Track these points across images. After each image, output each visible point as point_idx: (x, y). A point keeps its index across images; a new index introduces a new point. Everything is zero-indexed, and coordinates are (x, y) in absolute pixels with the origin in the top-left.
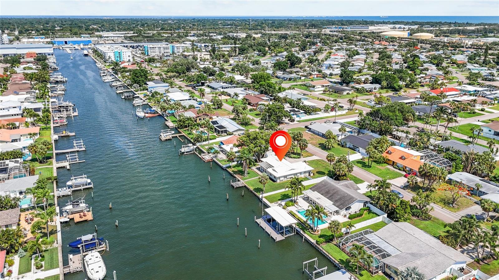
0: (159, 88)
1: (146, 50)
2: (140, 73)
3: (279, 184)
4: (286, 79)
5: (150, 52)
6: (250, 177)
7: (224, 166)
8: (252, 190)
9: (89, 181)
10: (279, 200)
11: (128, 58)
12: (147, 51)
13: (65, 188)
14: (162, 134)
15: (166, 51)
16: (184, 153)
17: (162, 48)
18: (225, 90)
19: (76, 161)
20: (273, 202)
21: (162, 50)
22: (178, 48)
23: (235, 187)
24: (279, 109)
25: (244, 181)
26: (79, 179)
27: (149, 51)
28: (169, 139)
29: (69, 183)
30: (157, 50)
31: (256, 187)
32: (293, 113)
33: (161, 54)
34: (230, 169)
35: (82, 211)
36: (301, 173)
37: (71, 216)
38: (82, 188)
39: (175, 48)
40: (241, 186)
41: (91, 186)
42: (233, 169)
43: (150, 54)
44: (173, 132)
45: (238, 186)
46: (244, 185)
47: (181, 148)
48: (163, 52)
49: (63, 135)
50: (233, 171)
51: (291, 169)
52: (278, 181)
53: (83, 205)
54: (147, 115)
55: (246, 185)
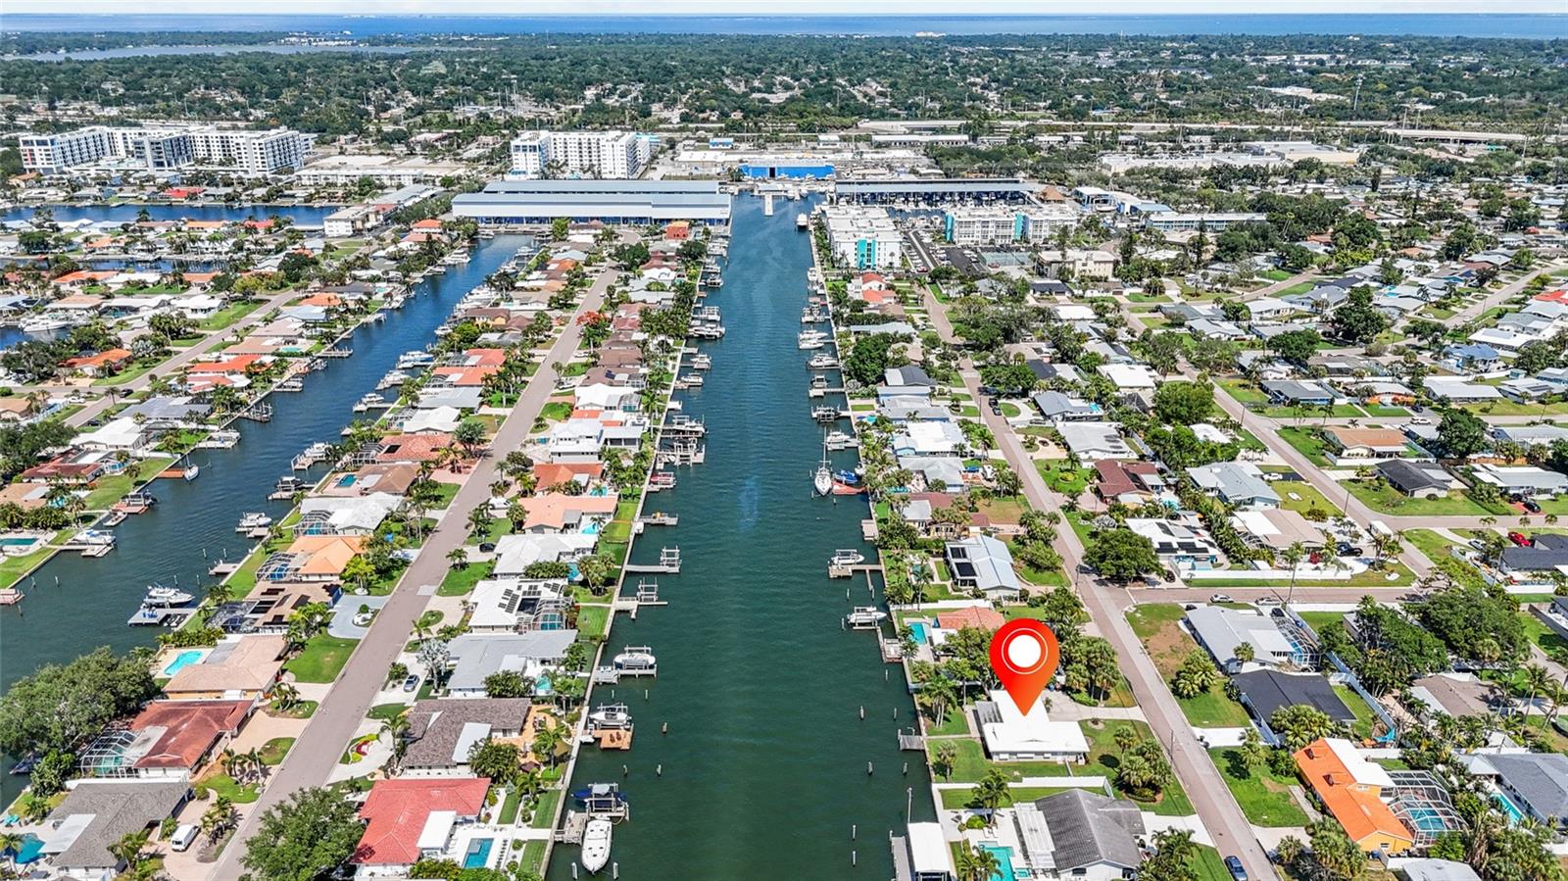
0: (903, 400)
1: (949, 227)
3: (993, 767)
4: (1282, 397)
5: (956, 234)
6: (947, 732)
7: (912, 686)
8: (930, 764)
9: (652, 660)
10: (967, 806)
11: (889, 259)
12: (952, 231)
13: (610, 668)
14: (835, 559)
15: (1001, 232)
16: (854, 624)
17: (990, 225)
18: (1068, 427)
19: (652, 600)
20: (949, 808)
21: (992, 227)
22: (1038, 224)
23: (901, 747)
25: (929, 737)
26: (636, 654)
27: (956, 230)
28: (845, 577)
29: (619, 659)
30: (977, 229)
31: (943, 761)
33: (988, 241)
34: (919, 695)
35: (617, 728)
36: (1054, 753)
37: (598, 733)
38: (636, 672)
39: (1030, 224)
40: (915, 747)
41: (653, 672)
42: (925, 699)
43: (955, 240)
44: (862, 558)
45: (908, 747)
46: (921, 747)
47: (852, 612)
48: (993, 234)
49: (654, 521)
50: (922, 704)
51: (1034, 737)
52: (995, 759)
53: (622, 717)
54: (837, 487)
55: (927, 749)
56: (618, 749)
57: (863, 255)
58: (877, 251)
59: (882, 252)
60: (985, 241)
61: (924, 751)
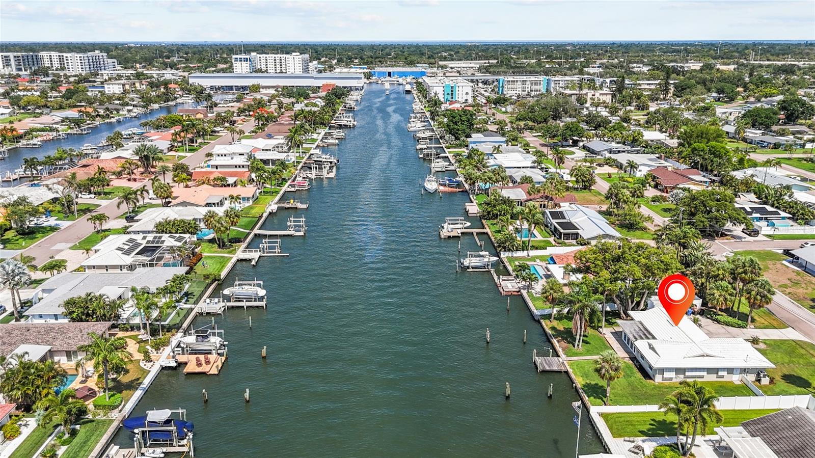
0: (486, 145)
1: (501, 85)
2: (460, 116)
3: (659, 387)
4: (765, 144)
5: (506, 89)
6: (588, 352)
7: (536, 312)
8: (579, 386)
9: (262, 292)
10: (643, 433)
11: (465, 97)
12: (503, 87)
13: (216, 300)
14: (445, 226)
15: (534, 87)
16: (468, 267)
17: (527, 83)
18: (613, 156)
20: (620, 436)
21: (528, 85)
22: (557, 82)
23: (540, 368)
24: (718, 200)
25: (569, 358)
26: (246, 287)
27: (506, 86)
28: (454, 237)
29: (226, 292)
30: (519, 85)
31: (593, 383)
32: (758, 215)
33: (526, 93)
34: (547, 321)
36: (730, 371)
37: (182, 358)
38: (244, 304)
39: (552, 83)
40: (555, 368)
41: (263, 304)
42: (555, 323)
43: (505, 93)
44: (468, 224)
45: (547, 368)
46: (563, 369)
48: (529, 90)
50: (553, 328)
51: (701, 353)
52: (658, 379)
53: (215, 341)
54: (442, 188)
55: (570, 371)
56: (204, 373)
57: (448, 94)
58: (457, 92)
59: (460, 93)
60: (524, 93)
61: (567, 372)
